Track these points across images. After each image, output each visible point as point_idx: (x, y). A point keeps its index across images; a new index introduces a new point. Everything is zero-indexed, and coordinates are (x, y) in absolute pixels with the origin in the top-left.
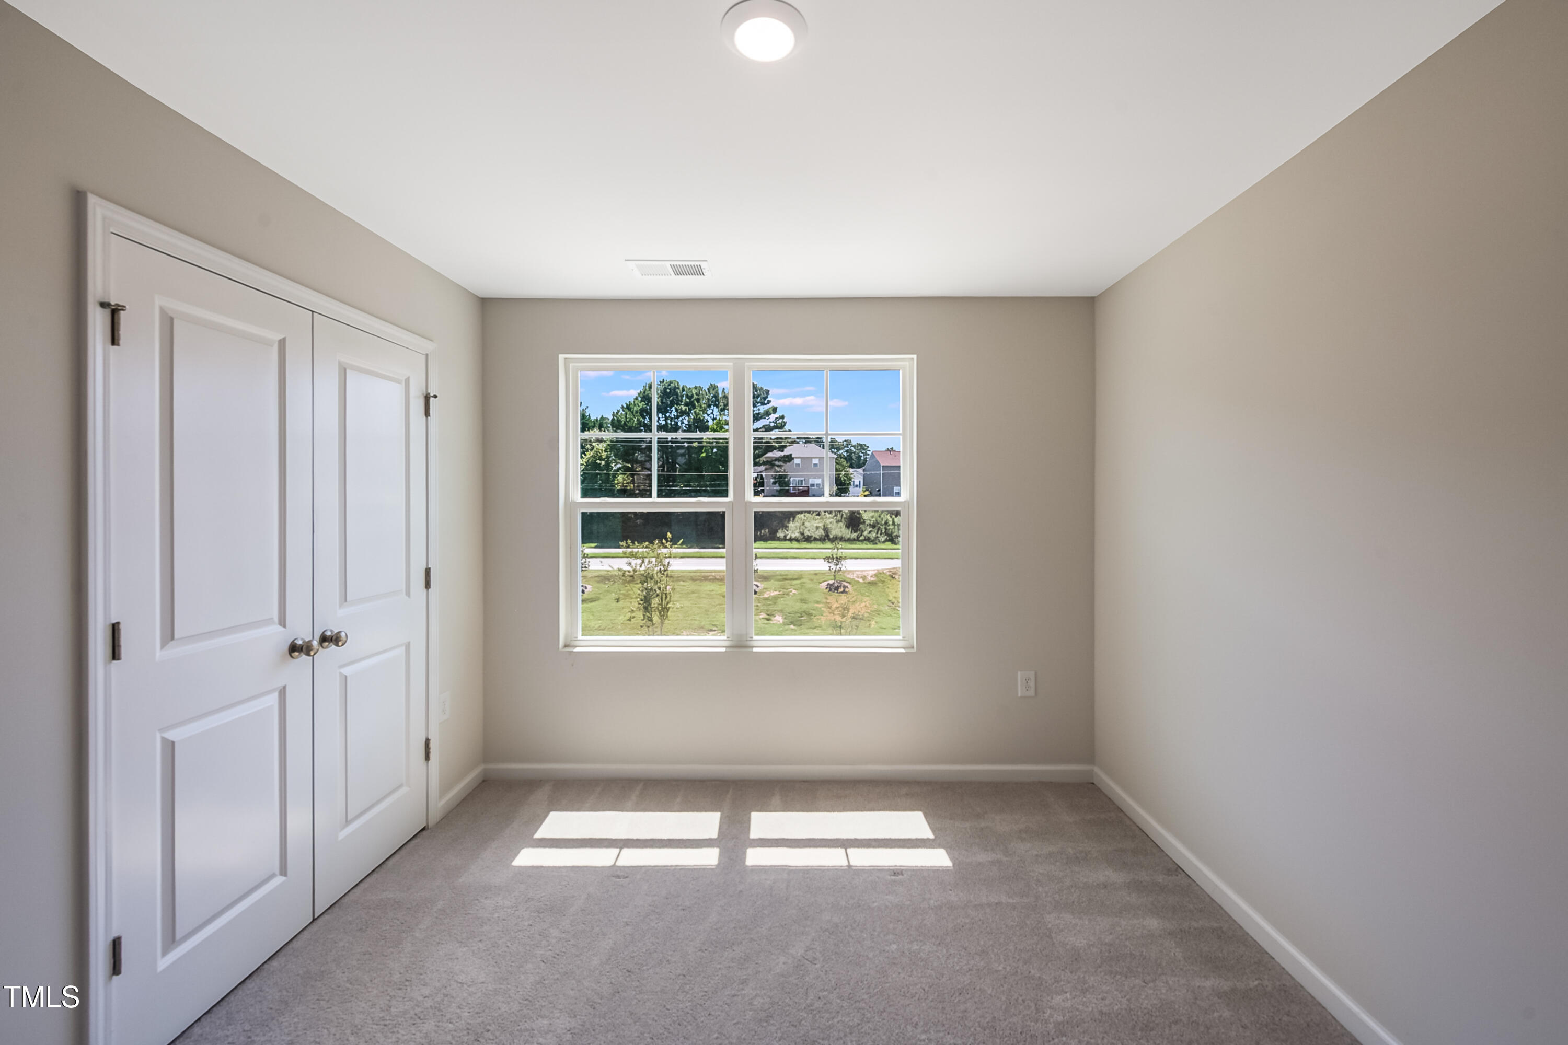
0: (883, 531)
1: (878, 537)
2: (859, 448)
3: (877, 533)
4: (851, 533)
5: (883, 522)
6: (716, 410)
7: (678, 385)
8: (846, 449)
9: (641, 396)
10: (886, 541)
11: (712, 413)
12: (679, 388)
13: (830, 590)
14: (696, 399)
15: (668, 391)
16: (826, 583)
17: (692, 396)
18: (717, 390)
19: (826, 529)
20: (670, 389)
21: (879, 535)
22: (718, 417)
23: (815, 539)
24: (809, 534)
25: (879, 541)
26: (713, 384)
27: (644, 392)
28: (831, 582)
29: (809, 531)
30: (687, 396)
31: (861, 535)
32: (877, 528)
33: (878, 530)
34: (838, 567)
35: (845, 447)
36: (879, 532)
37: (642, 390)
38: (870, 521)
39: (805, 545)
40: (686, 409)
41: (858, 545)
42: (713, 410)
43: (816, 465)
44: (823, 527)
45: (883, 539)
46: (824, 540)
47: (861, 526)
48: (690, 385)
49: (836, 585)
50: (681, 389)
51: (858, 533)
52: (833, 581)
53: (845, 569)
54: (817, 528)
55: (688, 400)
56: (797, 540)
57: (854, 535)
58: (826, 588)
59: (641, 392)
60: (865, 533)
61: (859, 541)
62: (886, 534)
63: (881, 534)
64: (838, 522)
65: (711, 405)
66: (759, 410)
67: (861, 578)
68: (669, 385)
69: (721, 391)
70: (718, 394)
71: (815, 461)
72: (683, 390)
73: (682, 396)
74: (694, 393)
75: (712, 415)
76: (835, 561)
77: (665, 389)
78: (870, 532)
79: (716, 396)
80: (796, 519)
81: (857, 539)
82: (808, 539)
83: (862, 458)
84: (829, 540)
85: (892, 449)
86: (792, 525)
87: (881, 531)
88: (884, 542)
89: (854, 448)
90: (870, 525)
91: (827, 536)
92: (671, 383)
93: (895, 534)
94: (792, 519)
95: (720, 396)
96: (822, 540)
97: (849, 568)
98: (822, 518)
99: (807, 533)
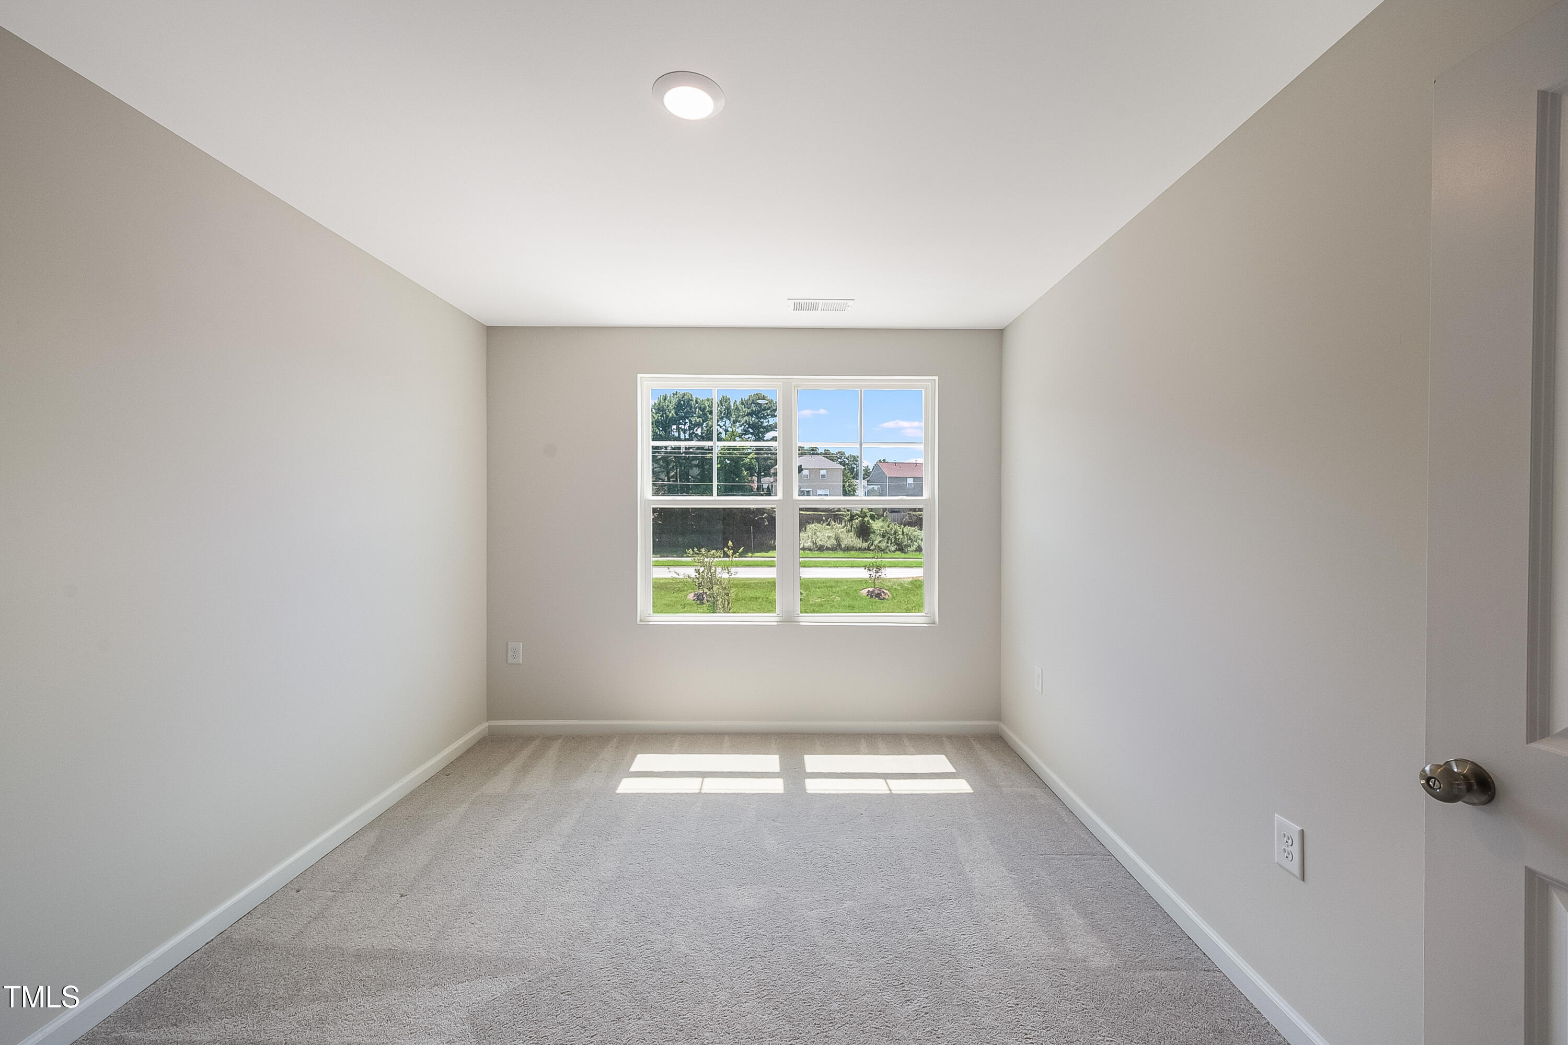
0: (893, 541)
1: (888, 546)
2: (852, 459)
3: (888, 543)
4: (862, 542)
5: (893, 532)
6: (728, 422)
7: (691, 397)
8: (839, 460)
9: (656, 408)
10: (896, 550)
11: (724, 425)
12: (692, 400)
13: (872, 596)
14: (708, 411)
15: (682, 402)
16: (867, 590)
17: (705, 408)
18: (729, 403)
19: (837, 539)
20: (684, 401)
21: (889, 545)
22: (730, 429)
23: (828, 549)
24: (822, 544)
25: (889, 551)
26: (725, 395)
27: (659, 404)
28: (871, 589)
29: (821, 540)
30: (700, 408)
31: (872, 545)
32: (887, 537)
33: (888, 539)
34: (878, 575)
35: (839, 458)
36: (890, 542)
37: (657, 402)
38: (880, 531)
39: (816, 553)
40: (700, 421)
41: (870, 554)
42: (725, 422)
43: (823, 476)
44: (834, 536)
45: (893, 549)
46: (836, 549)
47: (872, 535)
48: (702, 398)
49: (876, 592)
50: (694, 401)
51: (869, 542)
52: (873, 589)
53: (885, 577)
54: (829, 537)
55: (701, 413)
56: (810, 550)
57: (865, 545)
58: (868, 595)
59: (655, 404)
60: (876, 542)
61: (870, 550)
62: (896, 544)
63: (891, 544)
64: (848, 531)
65: (723, 417)
66: (769, 422)
67: (898, 585)
68: (682, 398)
69: (733, 402)
70: (730, 406)
71: (823, 472)
72: (697, 402)
73: (695, 408)
74: (707, 405)
75: (724, 427)
76: (875, 569)
77: (680, 401)
78: (880, 542)
79: (728, 409)
80: (808, 529)
81: (868, 549)
82: (821, 549)
83: (855, 470)
84: (841, 549)
85: (884, 460)
86: (804, 535)
87: (891, 540)
88: (894, 551)
89: (848, 459)
90: (880, 535)
91: (839, 545)
92: (684, 395)
93: (904, 544)
94: (803, 529)
95: (732, 407)
96: (833, 549)
97: (889, 576)
98: (832, 528)
99: (819, 543)
